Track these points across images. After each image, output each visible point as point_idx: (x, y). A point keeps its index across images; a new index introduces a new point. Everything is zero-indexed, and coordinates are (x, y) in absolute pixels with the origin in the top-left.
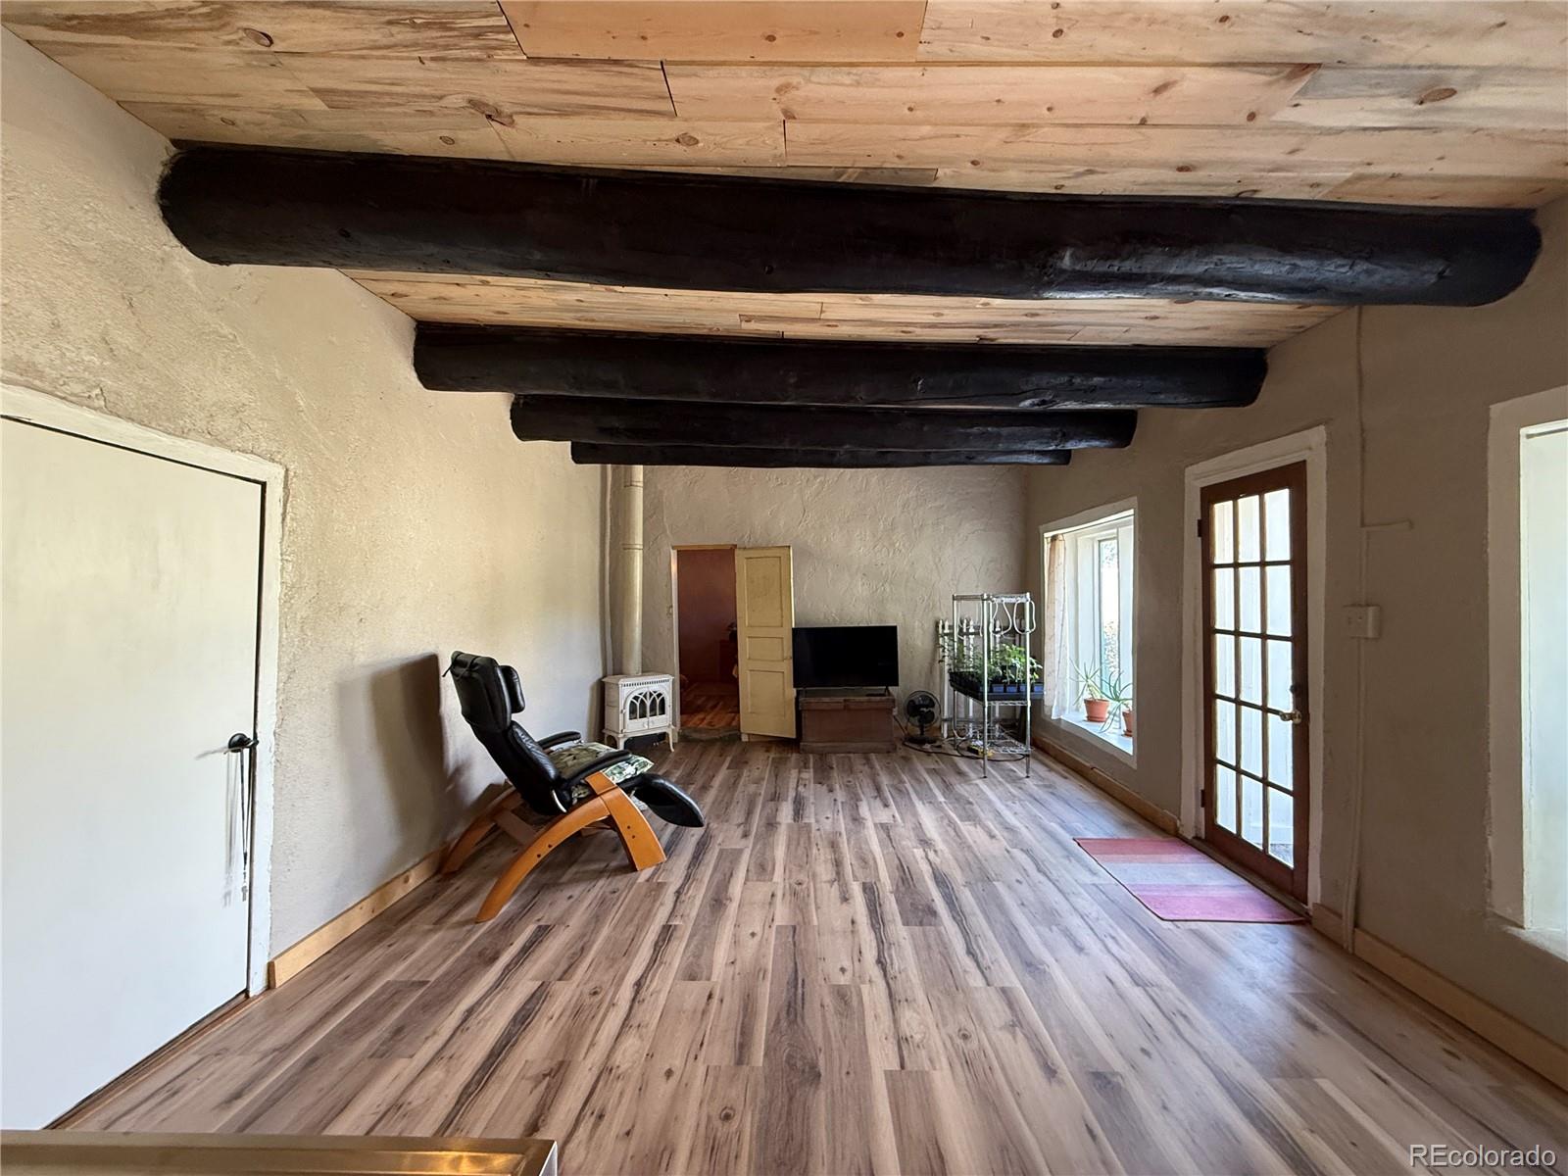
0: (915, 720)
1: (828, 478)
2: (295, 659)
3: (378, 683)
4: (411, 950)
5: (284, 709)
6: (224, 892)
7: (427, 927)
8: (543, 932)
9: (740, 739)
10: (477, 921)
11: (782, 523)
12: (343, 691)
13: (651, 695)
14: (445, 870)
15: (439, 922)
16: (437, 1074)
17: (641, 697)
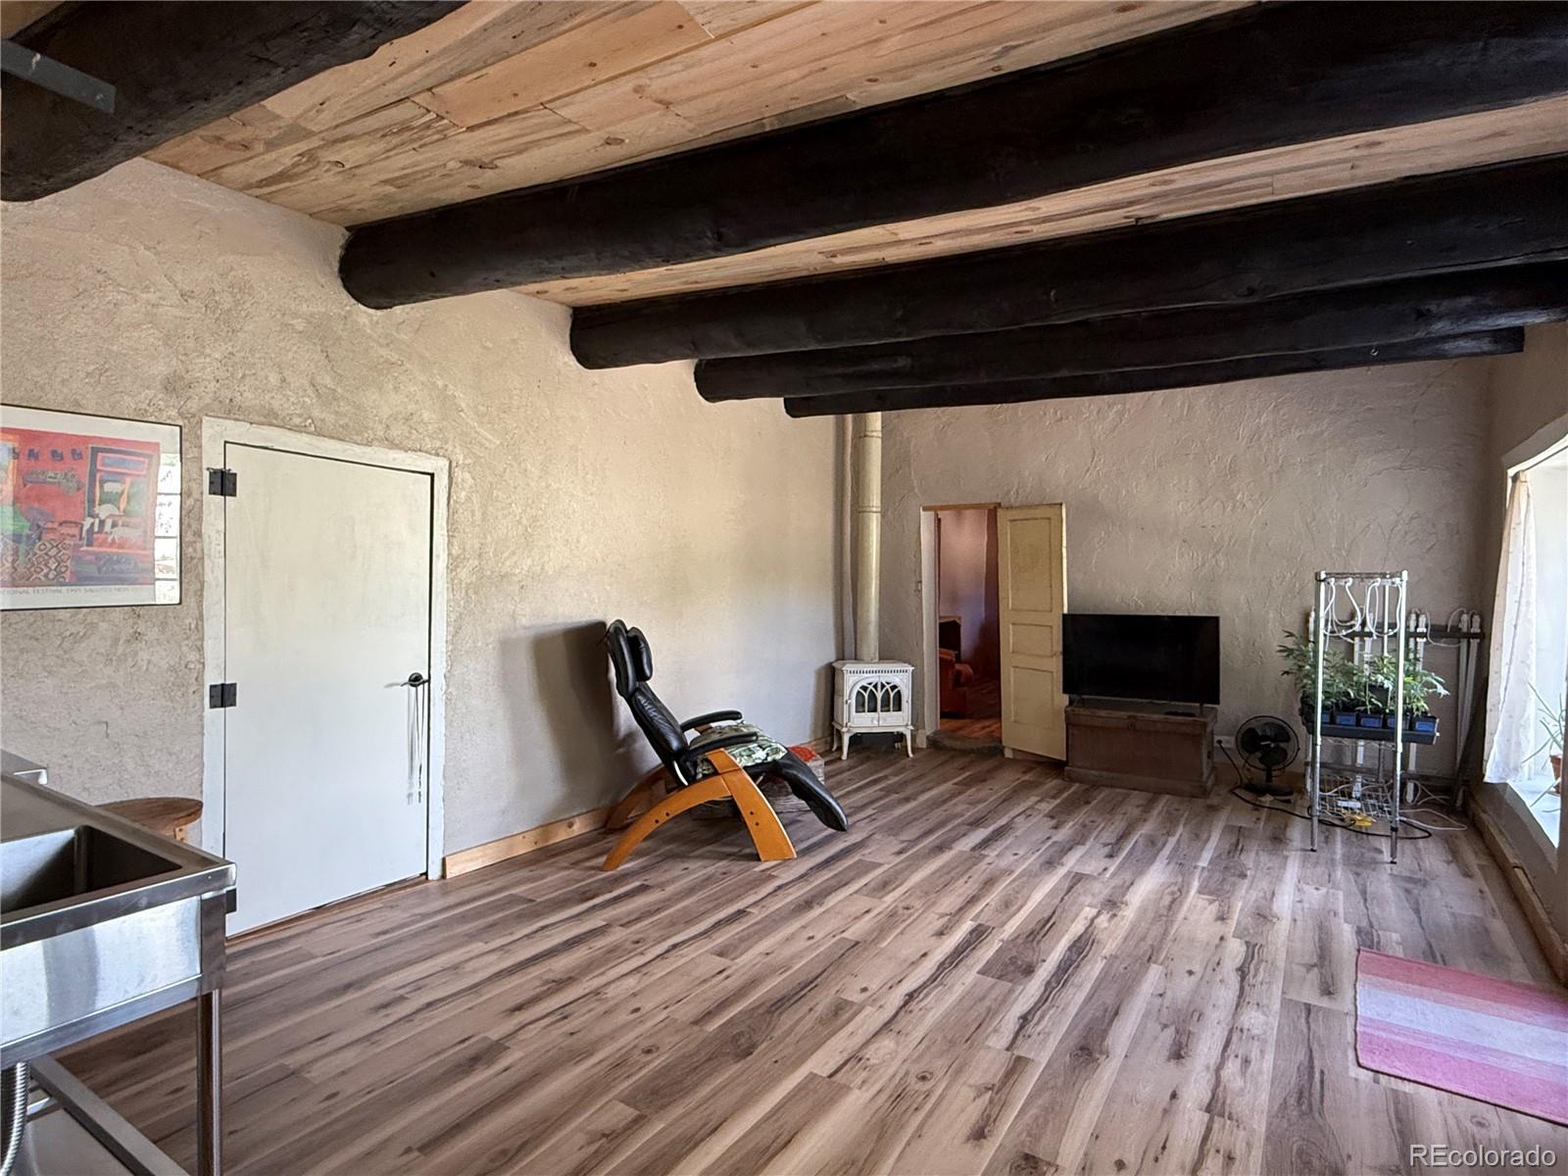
0: (1255, 759)
1: (1128, 406)
2: (460, 616)
3: (542, 646)
4: (543, 877)
5: (452, 658)
6: (406, 793)
7: (566, 864)
8: (643, 889)
9: (1003, 755)
10: (601, 869)
11: (1061, 472)
12: (506, 647)
13: (883, 686)
14: (608, 826)
15: (575, 864)
16: (493, 957)
17: (871, 687)
